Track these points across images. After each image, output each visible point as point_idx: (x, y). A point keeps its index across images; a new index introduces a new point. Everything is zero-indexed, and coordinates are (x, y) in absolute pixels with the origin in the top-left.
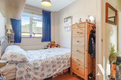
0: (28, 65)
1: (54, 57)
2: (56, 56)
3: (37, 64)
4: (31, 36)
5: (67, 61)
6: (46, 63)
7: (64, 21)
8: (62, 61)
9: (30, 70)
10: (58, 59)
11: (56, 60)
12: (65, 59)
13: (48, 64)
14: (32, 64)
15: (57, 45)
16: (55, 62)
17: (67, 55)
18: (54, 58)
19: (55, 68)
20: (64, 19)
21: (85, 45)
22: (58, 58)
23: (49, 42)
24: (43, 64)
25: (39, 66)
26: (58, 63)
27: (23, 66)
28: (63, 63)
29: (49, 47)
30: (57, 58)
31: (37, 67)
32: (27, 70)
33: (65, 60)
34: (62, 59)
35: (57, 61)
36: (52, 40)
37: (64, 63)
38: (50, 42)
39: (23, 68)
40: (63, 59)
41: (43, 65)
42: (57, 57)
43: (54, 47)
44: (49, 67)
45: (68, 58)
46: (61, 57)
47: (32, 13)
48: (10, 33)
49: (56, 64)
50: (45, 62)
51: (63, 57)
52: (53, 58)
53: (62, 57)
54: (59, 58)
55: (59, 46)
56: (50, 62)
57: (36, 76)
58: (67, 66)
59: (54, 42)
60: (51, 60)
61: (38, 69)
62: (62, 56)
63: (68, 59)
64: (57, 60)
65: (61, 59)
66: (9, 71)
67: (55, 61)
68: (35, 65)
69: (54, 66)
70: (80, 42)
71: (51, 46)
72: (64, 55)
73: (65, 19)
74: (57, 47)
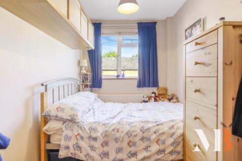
0: (81, 128)
1: (135, 124)
2: (143, 122)
3: (95, 130)
4: (118, 76)
5: (171, 140)
6: (113, 133)
7: (186, 36)
8: (154, 137)
9: (82, 138)
10: (143, 130)
11: (139, 130)
12: (163, 133)
13: (118, 135)
14: (87, 128)
15: (170, 97)
16: (136, 136)
17: (173, 123)
18: (136, 126)
19: (133, 149)
20: (186, 30)
21: (217, 106)
22: (145, 129)
23: (155, 90)
24: (108, 134)
25: (99, 134)
26: (142, 139)
27: (72, 128)
28: (157, 142)
29: (153, 99)
30: (143, 127)
31: (94, 135)
32: (78, 136)
33: (163, 137)
34: (155, 133)
35: (140, 135)
36: (161, 84)
37: (160, 142)
38: (156, 88)
39: (71, 132)
40: (157, 134)
41: (106, 135)
42: (143, 124)
43: (163, 101)
44: (119, 143)
45: (173, 134)
46: (155, 126)
47: (120, 33)
48: (85, 72)
49: (137, 139)
50: (113, 130)
51: (160, 127)
52: (133, 124)
53: (158, 127)
54: (149, 129)
55: (177, 98)
56: (122, 132)
57: (92, 153)
58: (171, 153)
59: (166, 90)
60: (127, 128)
61: (95, 139)
62: (158, 125)
63: (175, 137)
64: (141, 133)
65: (153, 130)
66: (54, 131)
67: (135, 134)
68: (92, 131)
69: (131, 144)
70: (204, 94)
71: (157, 98)
72: (166, 122)
73: (188, 31)
74: (170, 100)
